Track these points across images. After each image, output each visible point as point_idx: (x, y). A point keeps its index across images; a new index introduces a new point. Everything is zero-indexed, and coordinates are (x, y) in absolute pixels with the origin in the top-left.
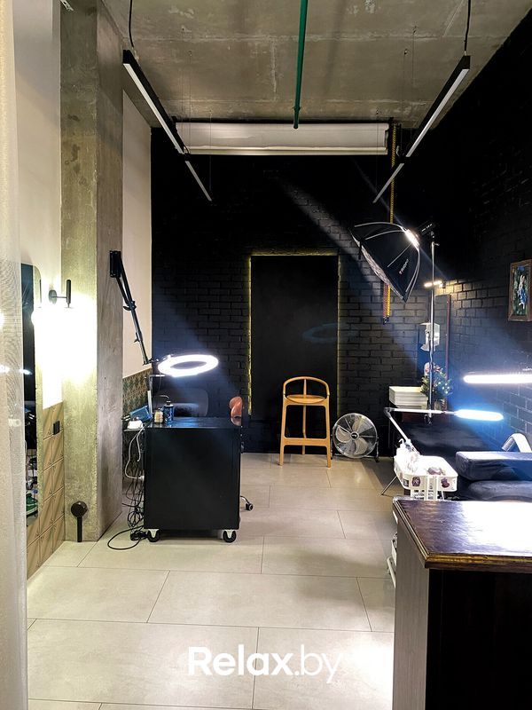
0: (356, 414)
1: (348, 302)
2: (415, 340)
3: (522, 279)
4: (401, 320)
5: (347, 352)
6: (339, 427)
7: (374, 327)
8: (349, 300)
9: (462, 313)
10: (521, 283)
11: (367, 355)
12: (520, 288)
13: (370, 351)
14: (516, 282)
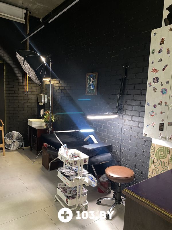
0: (14, 132)
1: (9, 84)
2: (36, 101)
3: (92, 80)
4: (30, 93)
5: (9, 106)
6: (7, 138)
7: (20, 95)
8: (9, 83)
9: (60, 91)
10: (91, 81)
11: (17, 107)
12: (91, 83)
13: (18, 105)
14: (89, 81)
